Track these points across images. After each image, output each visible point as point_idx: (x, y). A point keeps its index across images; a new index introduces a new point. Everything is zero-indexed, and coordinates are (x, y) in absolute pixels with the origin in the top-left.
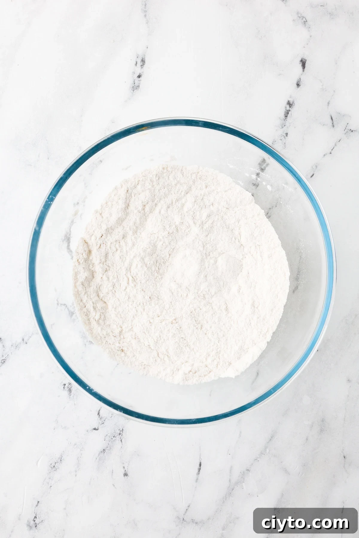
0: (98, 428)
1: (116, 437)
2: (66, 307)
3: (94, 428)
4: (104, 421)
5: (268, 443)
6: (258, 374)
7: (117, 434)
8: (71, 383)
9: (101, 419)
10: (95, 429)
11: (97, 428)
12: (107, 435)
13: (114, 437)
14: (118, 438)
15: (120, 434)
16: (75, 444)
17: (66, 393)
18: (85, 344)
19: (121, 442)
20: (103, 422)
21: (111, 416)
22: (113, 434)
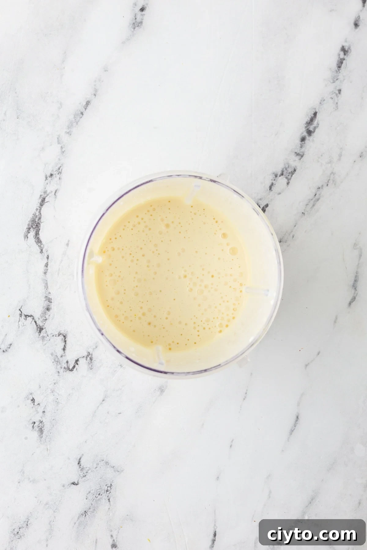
0: (78, 482)
1: (101, 495)
2: (33, 319)
3: (72, 481)
4: (87, 472)
5: (307, 507)
6: (297, 417)
7: (104, 491)
8: (42, 421)
9: (82, 470)
10: (73, 483)
11: (76, 482)
12: (89, 492)
13: (99, 494)
14: (104, 496)
15: (107, 491)
16: (47, 504)
17: (35, 434)
18: (59, 372)
19: (109, 501)
20: (85, 474)
21: (95, 466)
22: (98, 491)
